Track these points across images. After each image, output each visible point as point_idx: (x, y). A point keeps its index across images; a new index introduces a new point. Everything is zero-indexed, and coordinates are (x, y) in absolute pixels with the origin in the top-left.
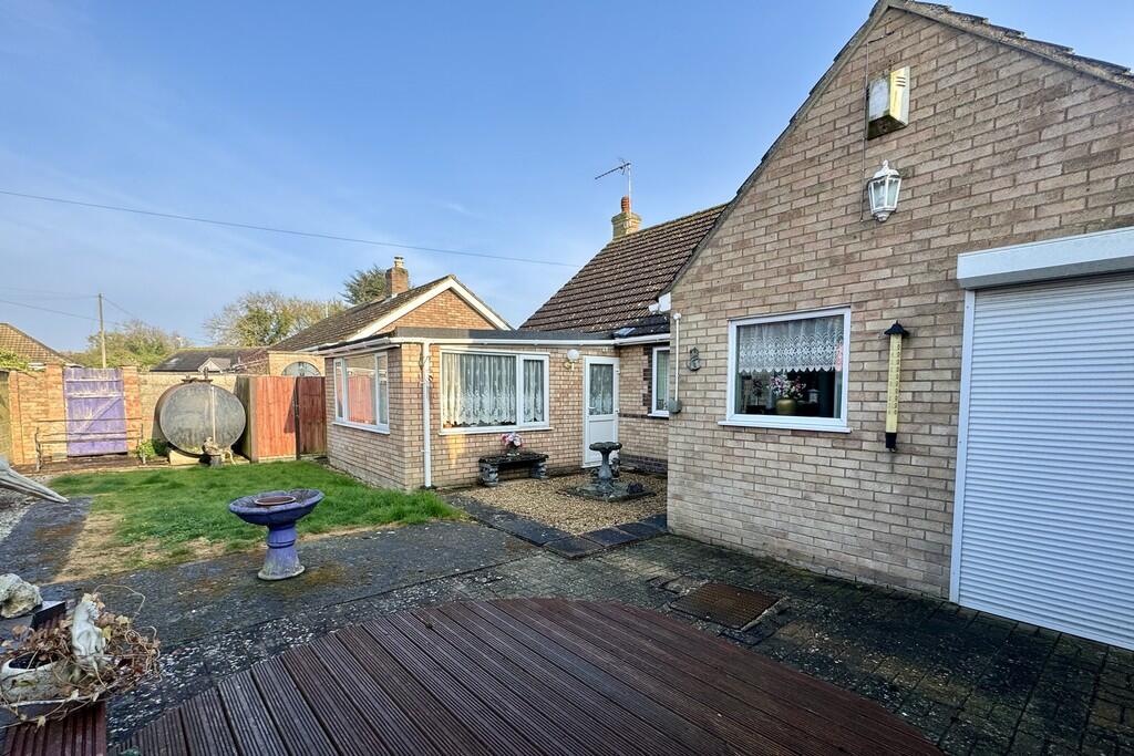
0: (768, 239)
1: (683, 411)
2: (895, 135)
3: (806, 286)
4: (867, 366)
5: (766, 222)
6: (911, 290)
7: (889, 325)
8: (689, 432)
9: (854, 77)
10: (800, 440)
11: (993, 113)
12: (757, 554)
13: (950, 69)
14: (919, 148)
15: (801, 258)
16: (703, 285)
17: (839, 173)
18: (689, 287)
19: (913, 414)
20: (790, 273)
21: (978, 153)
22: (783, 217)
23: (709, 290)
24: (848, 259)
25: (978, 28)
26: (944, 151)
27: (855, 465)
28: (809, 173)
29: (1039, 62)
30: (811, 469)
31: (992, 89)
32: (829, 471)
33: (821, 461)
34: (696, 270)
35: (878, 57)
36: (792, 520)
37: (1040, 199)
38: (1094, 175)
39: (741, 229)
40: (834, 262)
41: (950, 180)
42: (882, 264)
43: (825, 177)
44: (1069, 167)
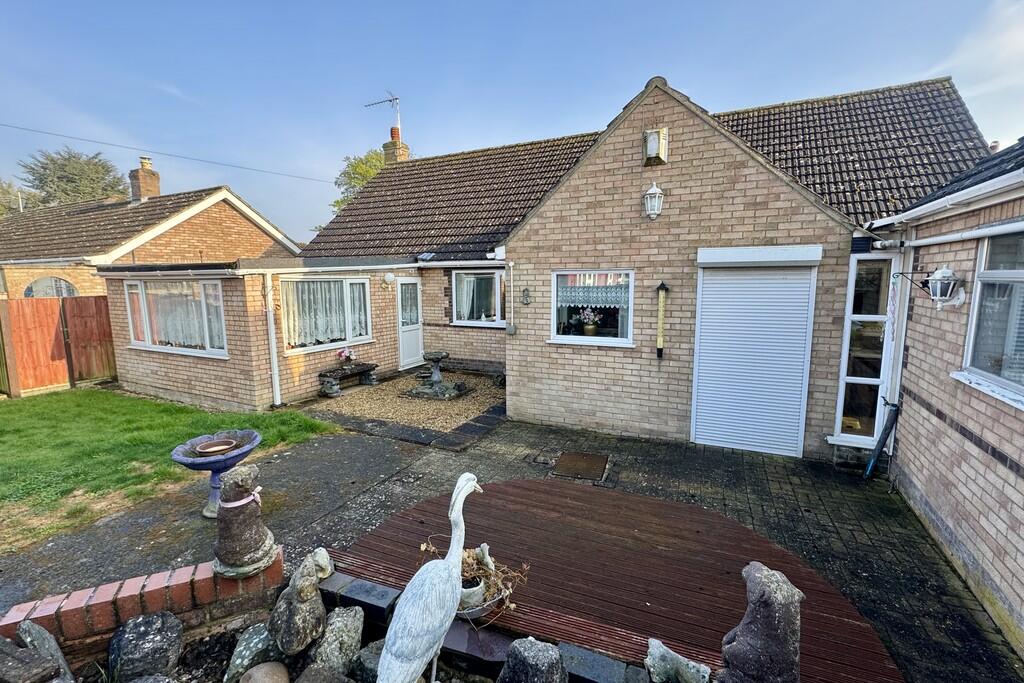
0: (579, 218)
1: (518, 332)
2: (660, 167)
3: (606, 253)
4: (644, 307)
5: (578, 206)
6: (669, 263)
7: (659, 283)
8: (524, 348)
9: (636, 123)
10: (603, 353)
11: (712, 168)
12: (575, 428)
13: (690, 136)
14: (673, 179)
15: (602, 235)
16: (531, 244)
17: (626, 183)
18: (520, 244)
19: (671, 336)
20: (595, 243)
21: (704, 189)
22: (590, 205)
23: (535, 248)
24: (633, 239)
25: (704, 116)
26: (686, 184)
27: (638, 367)
28: (607, 179)
29: (734, 146)
30: (612, 371)
31: (711, 154)
32: (621, 371)
33: (617, 365)
34: (525, 232)
35: (649, 115)
36: (599, 403)
37: (734, 221)
38: (758, 213)
39: (560, 208)
40: (624, 241)
41: (690, 201)
42: (653, 245)
43: (617, 184)
44: (747, 205)
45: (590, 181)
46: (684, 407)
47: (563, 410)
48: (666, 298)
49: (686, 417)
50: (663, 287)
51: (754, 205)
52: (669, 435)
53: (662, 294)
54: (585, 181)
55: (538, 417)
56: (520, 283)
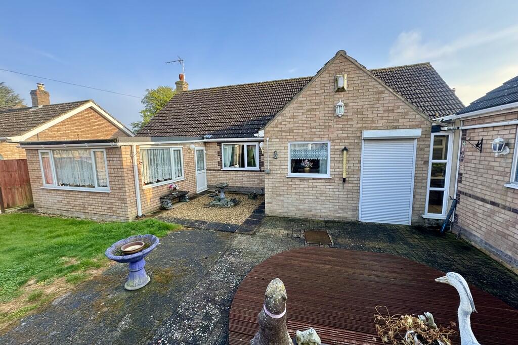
0: (303, 117)
2: (343, 93)
3: (316, 133)
4: (335, 159)
5: (302, 111)
6: (348, 138)
7: (343, 147)
8: (274, 180)
9: (331, 72)
10: (315, 181)
11: (368, 93)
12: (301, 218)
13: (357, 78)
14: (349, 98)
15: (315, 124)
16: (278, 129)
17: (327, 100)
18: (272, 129)
19: (349, 172)
20: (311, 128)
21: (364, 103)
22: (308, 110)
23: (280, 131)
24: (330, 126)
25: (365, 70)
26: (356, 101)
27: (333, 187)
28: (317, 98)
29: (378, 83)
30: (319, 190)
31: (368, 87)
32: (325, 190)
33: (322, 187)
34: (275, 123)
35: (338, 68)
36: (313, 205)
37: (378, 118)
38: (390, 115)
39: (293, 111)
40: (325, 127)
41: (358, 109)
42: (340, 129)
43: (322, 100)
44: (385, 111)
45: (308, 99)
46: (356, 205)
47: (295, 209)
48: (347, 154)
49: (356, 209)
50: (345, 149)
51: (387, 111)
52: (348, 219)
53: (345, 152)
54: (305, 99)
55: (281, 214)
56: (272, 148)
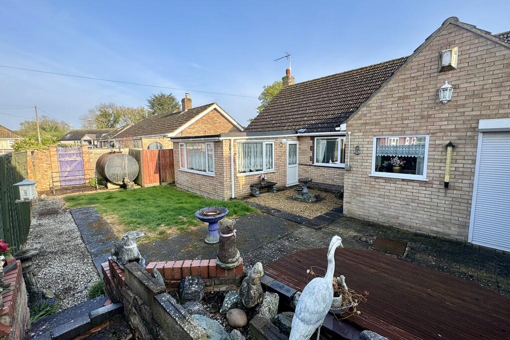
0: (393, 106)
1: (352, 169)
2: (451, 72)
3: (409, 125)
4: (436, 157)
5: (392, 99)
6: (456, 130)
7: (448, 142)
8: (355, 178)
9: (434, 48)
10: (406, 183)
11: (493, 68)
12: (385, 225)
13: (476, 50)
14: (461, 78)
15: (408, 114)
16: (362, 122)
17: (426, 84)
18: (355, 122)
19: (455, 175)
20: (402, 120)
21: (486, 82)
22: (400, 98)
23: (365, 124)
24: (429, 116)
25: (488, 36)
26: (471, 80)
27: (430, 193)
28: (412, 82)
30: (411, 194)
32: (418, 195)
33: (415, 191)
34: (358, 116)
35: (444, 41)
36: (401, 212)
39: (380, 101)
40: (422, 117)
41: (474, 91)
42: (444, 119)
43: (420, 85)
45: (400, 84)
46: (465, 220)
47: (377, 214)
48: (453, 151)
49: (465, 226)
50: (450, 144)
52: (452, 236)
53: (450, 149)
54: (397, 85)
55: (361, 216)
56: (354, 143)
